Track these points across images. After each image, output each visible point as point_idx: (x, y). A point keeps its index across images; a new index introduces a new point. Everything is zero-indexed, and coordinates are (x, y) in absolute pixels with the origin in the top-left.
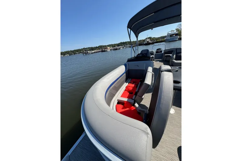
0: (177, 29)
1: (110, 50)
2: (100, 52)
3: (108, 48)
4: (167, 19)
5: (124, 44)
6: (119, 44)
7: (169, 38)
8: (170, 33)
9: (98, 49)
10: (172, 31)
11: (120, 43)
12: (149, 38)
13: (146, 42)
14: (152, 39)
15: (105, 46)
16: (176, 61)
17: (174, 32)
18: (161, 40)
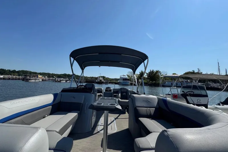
0: (128, 75)
1: (43, 80)
2: (19, 79)
3: (40, 76)
4: (111, 61)
5: (69, 77)
6: (61, 76)
7: (122, 81)
8: (122, 76)
9: (17, 74)
10: (123, 75)
11: (63, 75)
12: (101, 77)
13: (99, 81)
14: (105, 79)
15: (36, 73)
16: (120, 100)
17: (126, 77)
18: (114, 82)
